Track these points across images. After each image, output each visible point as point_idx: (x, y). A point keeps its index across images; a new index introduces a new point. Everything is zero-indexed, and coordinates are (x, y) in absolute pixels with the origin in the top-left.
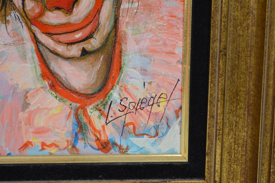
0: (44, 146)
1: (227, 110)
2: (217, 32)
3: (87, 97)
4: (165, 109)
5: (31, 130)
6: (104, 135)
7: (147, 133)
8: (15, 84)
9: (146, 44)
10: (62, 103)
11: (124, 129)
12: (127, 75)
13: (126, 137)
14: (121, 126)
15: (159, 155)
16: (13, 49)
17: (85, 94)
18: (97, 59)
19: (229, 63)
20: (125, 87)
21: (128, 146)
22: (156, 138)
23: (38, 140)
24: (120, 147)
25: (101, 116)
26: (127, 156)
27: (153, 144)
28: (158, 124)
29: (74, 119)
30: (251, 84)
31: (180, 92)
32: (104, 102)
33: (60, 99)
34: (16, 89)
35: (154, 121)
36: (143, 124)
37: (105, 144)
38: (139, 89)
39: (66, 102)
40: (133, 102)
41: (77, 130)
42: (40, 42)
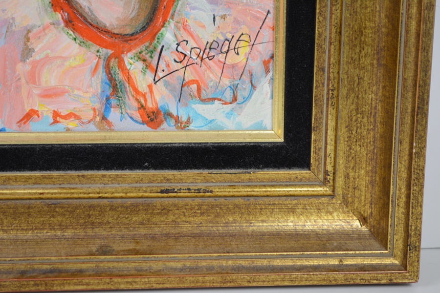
0: (56, 118)
1: (344, 59)
3: (124, 40)
4: (247, 59)
5: (36, 92)
6: (151, 99)
7: (220, 97)
8: (10, 17)
10: (84, 49)
11: (182, 91)
12: (187, 4)
13: (187, 104)
14: (177, 87)
15: (238, 131)
17: (121, 35)
20: (184, 22)
21: (189, 118)
22: (234, 105)
23: (48, 107)
24: (177, 120)
25: (146, 70)
26: (188, 133)
27: (229, 115)
28: (236, 82)
29: (104, 74)
30: (383, 15)
31: (271, 31)
32: (151, 48)
33: (81, 42)
34: (11, 26)
35: (230, 78)
36: (212, 83)
37: (153, 115)
38: (206, 26)
39: (90, 46)
40: (196, 48)
41: (109, 91)
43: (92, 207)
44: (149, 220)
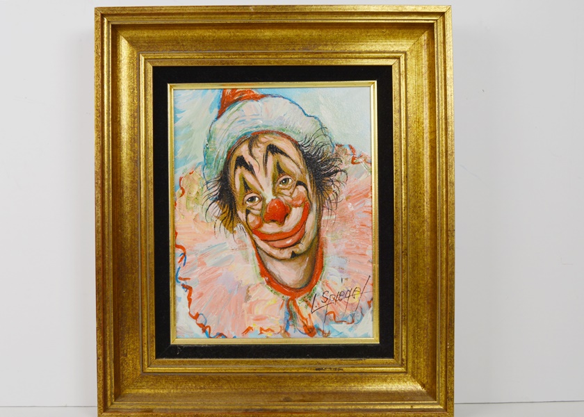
0: (262, 331)
1: (410, 300)
2: (400, 236)
3: (296, 291)
4: (359, 300)
5: (252, 318)
6: (310, 321)
7: (345, 320)
8: (240, 280)
9: (342, 247)
10: (276, 296)
11: (326, 317)
13: (328, 324)
14: (323, 314)
16: (238, 253)
17: (295, 288)
18: (304, 260)
19: (410, 261)
20: (327, 282)
21: (329, 331)
22: (353, 324)
23: (258, 325)
24: (323, 332)
25: (307, 306)
27: (350, 330)
28: (354, 313)
29: (286, 308)
30: (429, 278)
31: (371, 286)
32: (310, 295)
33: (275, 292)
34: (240, 284)
35: (350, 310)
36: (341, 312)
37: (311, 329)
38: (338, 284)
39: (279, 294)
40: (333, 295)
41: (288, 317)
42: (259, 247)
43: (280, 377)
44: (309, 385)
